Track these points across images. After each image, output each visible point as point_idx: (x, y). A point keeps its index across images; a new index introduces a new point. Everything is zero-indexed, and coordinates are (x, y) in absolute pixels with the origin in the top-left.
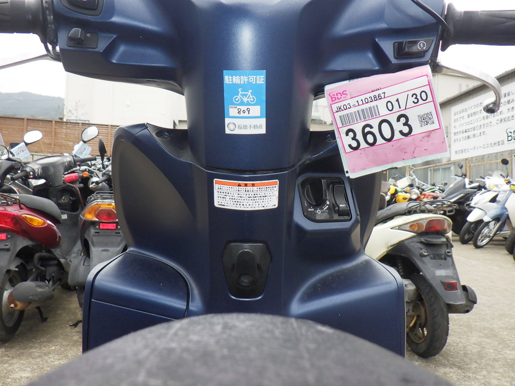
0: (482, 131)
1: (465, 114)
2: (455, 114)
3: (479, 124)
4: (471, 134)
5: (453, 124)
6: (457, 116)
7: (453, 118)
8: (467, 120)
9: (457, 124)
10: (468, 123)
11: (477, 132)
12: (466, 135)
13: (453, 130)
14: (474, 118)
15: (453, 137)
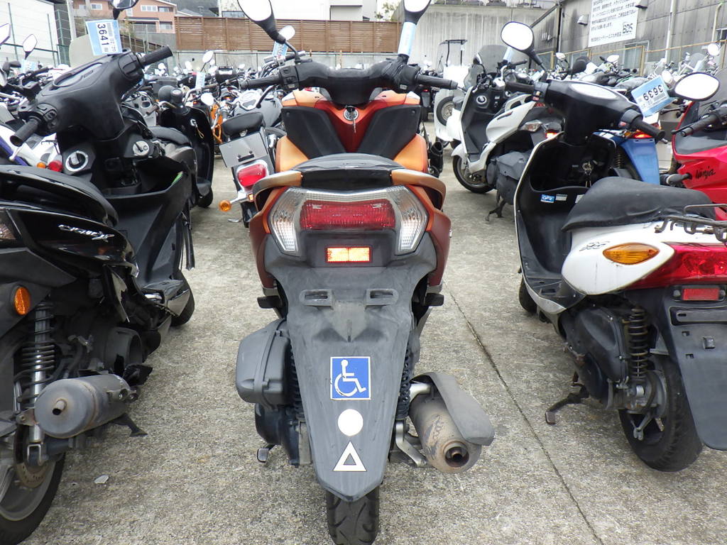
0: (610, 21)
1: (600, 5)
2: (594, 4)
3: (609, 15)
4: (602, 24)
5: (592, 13)
6: (596, 6)
7: (593, 7)
8: (602, 11)
9: (595, 13)
10: (603, 14)
11: (606, 23)
12: (600, 24)
13: (592, 19)
14: (605, 9)
15: (591, 25)
